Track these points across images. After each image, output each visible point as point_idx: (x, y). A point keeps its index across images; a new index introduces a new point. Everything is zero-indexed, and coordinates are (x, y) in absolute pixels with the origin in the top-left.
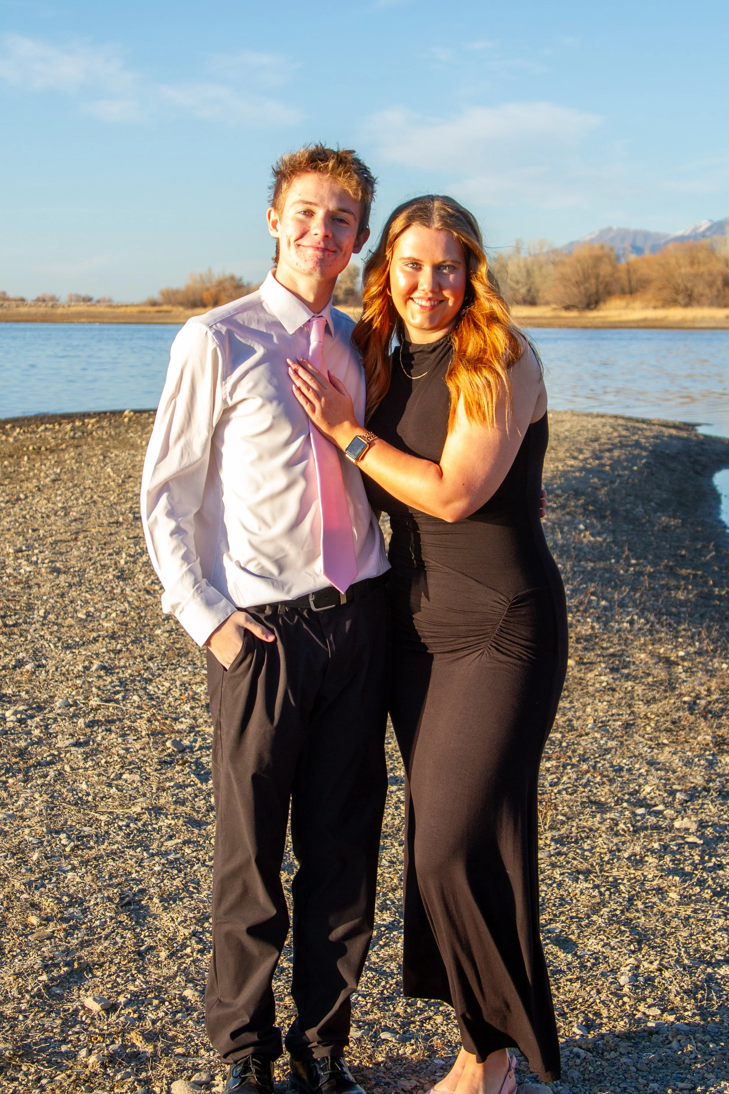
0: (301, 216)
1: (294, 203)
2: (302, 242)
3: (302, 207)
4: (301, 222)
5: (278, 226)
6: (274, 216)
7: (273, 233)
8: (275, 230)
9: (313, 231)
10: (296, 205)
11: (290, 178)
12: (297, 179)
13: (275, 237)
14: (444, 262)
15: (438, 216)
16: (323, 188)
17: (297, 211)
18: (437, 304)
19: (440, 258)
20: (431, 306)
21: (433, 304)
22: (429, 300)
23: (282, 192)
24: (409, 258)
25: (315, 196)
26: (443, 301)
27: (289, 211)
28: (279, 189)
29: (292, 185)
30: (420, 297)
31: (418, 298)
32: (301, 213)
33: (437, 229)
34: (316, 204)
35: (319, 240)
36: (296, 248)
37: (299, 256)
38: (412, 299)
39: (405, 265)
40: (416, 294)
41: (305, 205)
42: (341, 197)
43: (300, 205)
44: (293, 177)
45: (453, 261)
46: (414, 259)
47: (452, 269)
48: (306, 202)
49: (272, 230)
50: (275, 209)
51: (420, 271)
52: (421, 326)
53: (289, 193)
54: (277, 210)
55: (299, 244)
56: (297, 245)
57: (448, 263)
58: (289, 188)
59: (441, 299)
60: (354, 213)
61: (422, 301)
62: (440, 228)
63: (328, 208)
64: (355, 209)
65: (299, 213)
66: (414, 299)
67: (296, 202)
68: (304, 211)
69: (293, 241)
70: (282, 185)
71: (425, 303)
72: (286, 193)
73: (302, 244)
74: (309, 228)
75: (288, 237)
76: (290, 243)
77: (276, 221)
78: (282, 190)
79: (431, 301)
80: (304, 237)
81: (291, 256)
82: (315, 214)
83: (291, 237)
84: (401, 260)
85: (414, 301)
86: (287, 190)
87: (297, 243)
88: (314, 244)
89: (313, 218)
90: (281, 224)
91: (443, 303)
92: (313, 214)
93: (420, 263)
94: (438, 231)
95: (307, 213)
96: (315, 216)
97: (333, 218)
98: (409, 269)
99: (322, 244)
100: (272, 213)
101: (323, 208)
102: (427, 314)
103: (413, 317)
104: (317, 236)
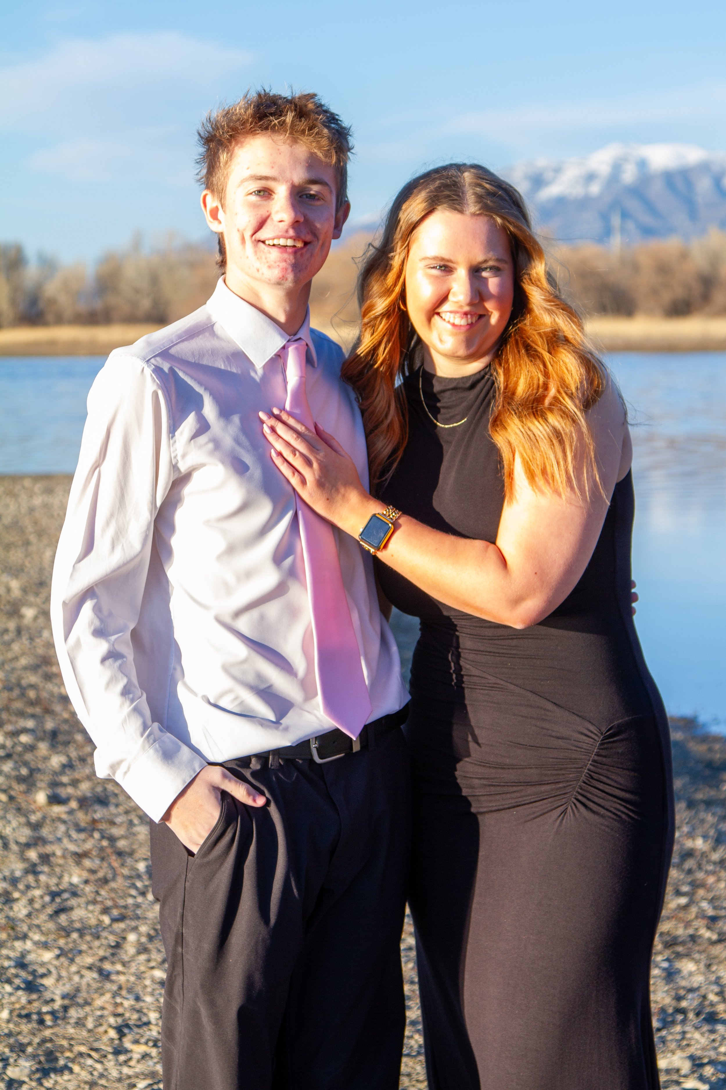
0: (253, 198)
1: (243, 181)
2: (262, 235)
3: (255, 186)
4: (255, 206)
5: (221, 215)
6: (212, 202)
7: (215, 227)
8: (215, 222)
9: (276, 217)
10: (246, 184)
11: (231, 145)
12: (239, 145)
13: (216, 233)
14: (485, 261)
15: (473, 196)
16: (280, 154)
17: (247, 191)
18: (476, 322)
19: (479, 256)
20: (468, 324)
21: (470, 321)
22: (465, 316)
23: (221, 167)
24: (435, 258)
25: (273, 167)
26: (483, 316)
27: (235, 193)
28: (215, 162)
29: (233, 155)
30: (451, 312)
31: (448, 314)
32: (254, 193)
33: (474, 215)
34: (274, 179)
35: (286, 227)
36: (254, 246)
37: (258, 258)
38: (438, 314)
39: (429, 268)
40: (445, 308)
41: (259, 181)
42: (308, 163)
43: (251, 182)
44: (233, 144)
45: (498, 260)
46: (443, 259)
47: (496, 270)
48: (259, 178)
49: (211, 222)
50: (213, 191)
51: (452, 275)
52: (454, 353)
53: (233, 167)
54: (216, 193)
55: (257, 239)
56: (255, 240)
57: (491, 263)
58: (231, 160)
59: (481, 313)
60: (329, 183)
61: (454, 318)
62: (478, 212)
63: (293, 182)
64: (328, 177)
65: (251, 194)
66: (441, 315)
67: (246, 180)
68: (257, 191)
69: (248, 235)
70: (219, 157)
71: (460, 321)
72: (228, 167)
73: (262, 238)
74: (268, 214)
75: (238, 230)
76: (243, 239)
77: (217, 209)
78: (221, 164)
79: (467, 317)
80: (264, 228)
81: (247, 257)
82: (274, 192)
83: (244, 230)
84: (423, 261)
85: (442, 317)
86: (229, 163)
87: (254, 237)
88: (280, 234)
89: (273, 199)
90: (224, 212)
91: (483, 320)
92: (271, 195)
93: (450, 264)
94: (476, 217)
95: (262, 193)
96: (275, 196)
97: (300, 195)
98: (435, 272)
99: (291, 233)
100: (209, 199)
101: (284, 183)
102: (462, 337)
103: (441, 340)
104: (282, 223)
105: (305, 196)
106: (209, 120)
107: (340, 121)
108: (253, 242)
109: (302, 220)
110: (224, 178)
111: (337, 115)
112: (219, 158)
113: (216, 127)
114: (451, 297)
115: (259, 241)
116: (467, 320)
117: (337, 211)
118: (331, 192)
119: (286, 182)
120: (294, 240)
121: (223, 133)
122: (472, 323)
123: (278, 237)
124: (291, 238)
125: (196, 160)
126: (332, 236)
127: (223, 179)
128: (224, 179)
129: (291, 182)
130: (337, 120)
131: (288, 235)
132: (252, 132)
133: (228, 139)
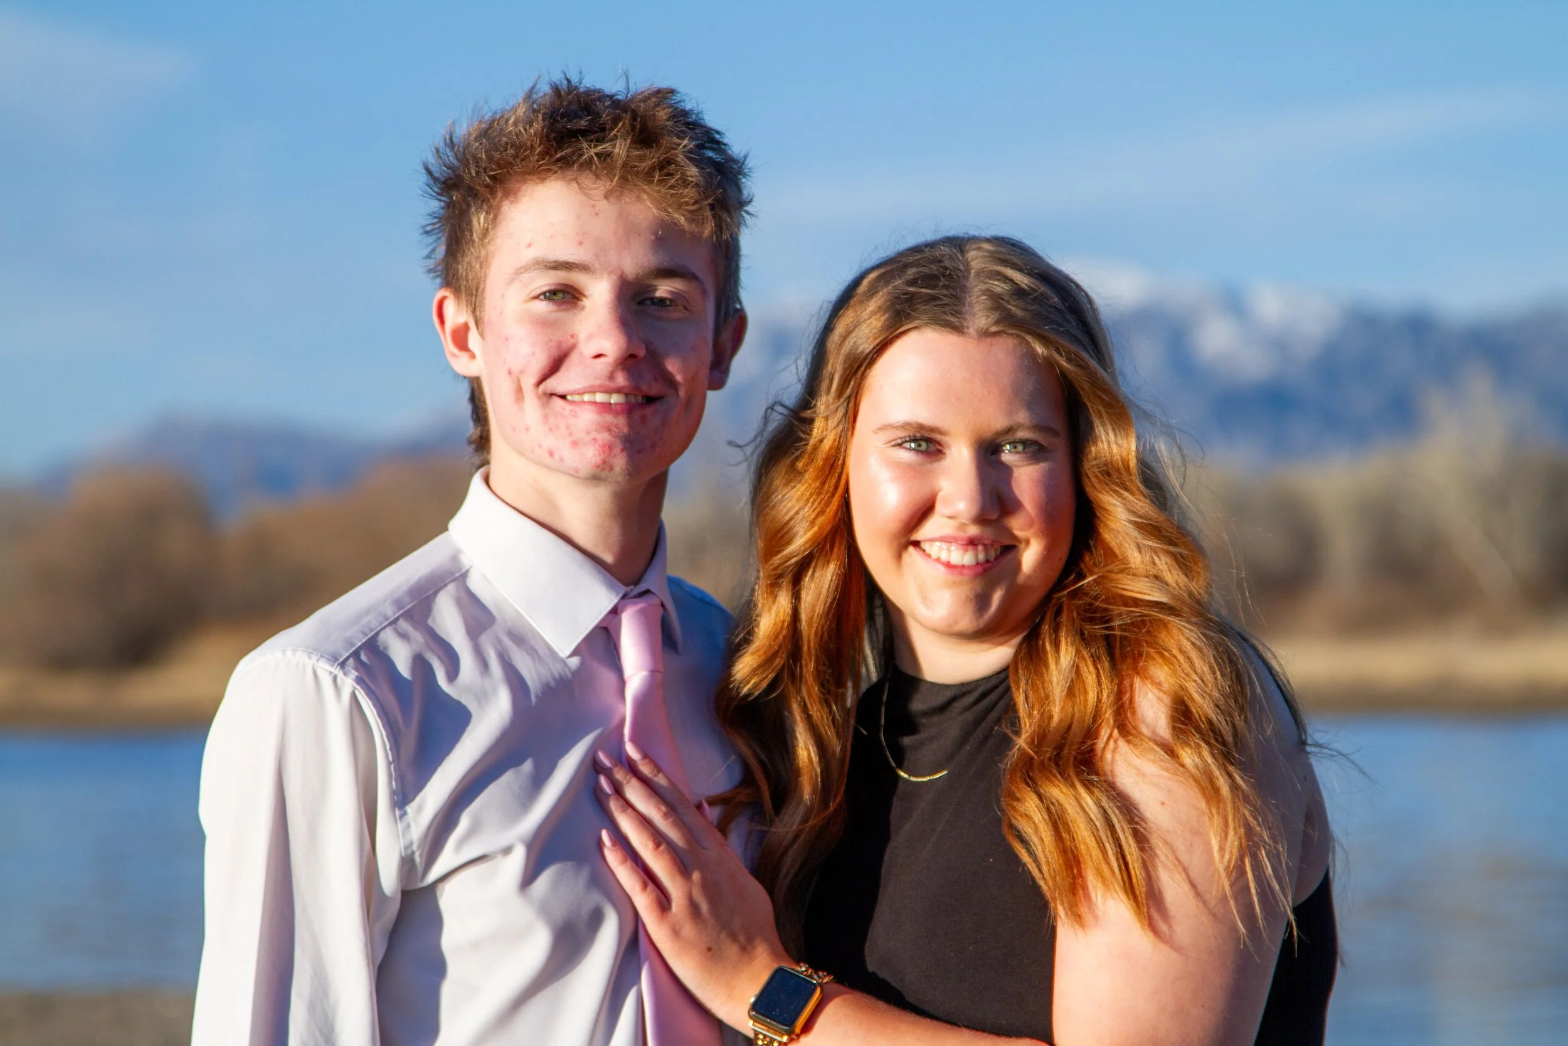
0: (541, 308)
1: (519, 272)
2: (556, 383)
3: (545, 281)
4: (544, 324)
5: (474, 340)
6: (456, 314)
7: (463, 366)
8: (464, 356)
9: (588, 348)
10: (525, 277)
11: (494, 198)
12: (511, 198)
13: (465, 377)
14: (1009, 430)
15: (984, 297)
16: (597, 214)
17: (528, 291)
18: (996, 558)
19: (996, 420)
20: (978, 564)
21: (981, 557)
22: (970, 547)
23: (474, 241)
24: (905, 426)
25: (581, 243)
26: (1009, 548)
27: (503, 296)
28: (463, 231)
29: (500, 217)
30: (942, 539)
31: (938, 544)
32: (542, 297)
33: (985, 334)
34: (584, 268)
35: (610, 368)
36: (543, 404)
37: (551, 429)
38: (917, 544)
39: (894, 446)
40: (928, 530)
41: (553, 273)
42: (655, 234)
43: (535, 274)
44: (500, 194)
45: (1036, 427)
46: (921, 427)
47: (1035, 451)
48: (553, 265)
49: (454, 355)
50: (457, 292)
51: (939, 460)
52: (951, 626)
53: (498, 241)
54: (463, 296)
55: (549, 391)
56: (545, 394)
57: (1022, 434)
58: (494, 227)
59: (1007, 542)
60: (699, 275)
61: (949, 550)
62: (994, 329)
63: (623, 273)
64: (699, 263)
65: (537, 297)
66: (923, 545)
67: (525, 269)
68: (549, 291)
69: (528, 382)
70: (471, 221)
71: (963, 557)
72: (489, 242)
73: (561, 390)
74: (571, 341)
75: (510, 373)
76: (519, 390)
77: (466, 327)
78: (475, 236)
79: (976, 550)
80: (563, 369)
81: (527, 429)
82: (584, 296)
83: (522, 372)
84: (880, 432)
85: (924, 551)
86: (491, 233)
87: (542, 387)
88: (598, 382)
89: (583, 308)
90: (482, 335)
91: (1010, 556)
92: (578, 299)
93: (938, 437)
94: (989, 340)
95: (560, 295)
96: (585, 302)
97: (639, 299)
98: (905, 456)
99: (621, 380)
100: (450, 308)
101: (605, 276)
102: (966, 590)
103: (925, 599)
104: (602, 360)
105: (648, 302)
106: (451, 144)
107: (725, 145)
108: (539, 398)
109: (642, 353)
110: (481, 264)
111: (718, 132)
112: (469, 223)
113: (465, 156)
114: (939, 507)
115: (552, 395)
116: (976, 555)
117: (717, 331)
118: (704, 292)
119: (610, 273)
120: (627, 395)
121: (477, 173)
122: (987, 561)
123: (592, 391)
124: (618, 391)
125: (424, 227)
126: (706, 383)
127: (478, 266)
128: (481, 267)
129: (619, 273)
130: (718, 143)
131: (612, 385)
132: (539, 173)
133: (487, 186)
